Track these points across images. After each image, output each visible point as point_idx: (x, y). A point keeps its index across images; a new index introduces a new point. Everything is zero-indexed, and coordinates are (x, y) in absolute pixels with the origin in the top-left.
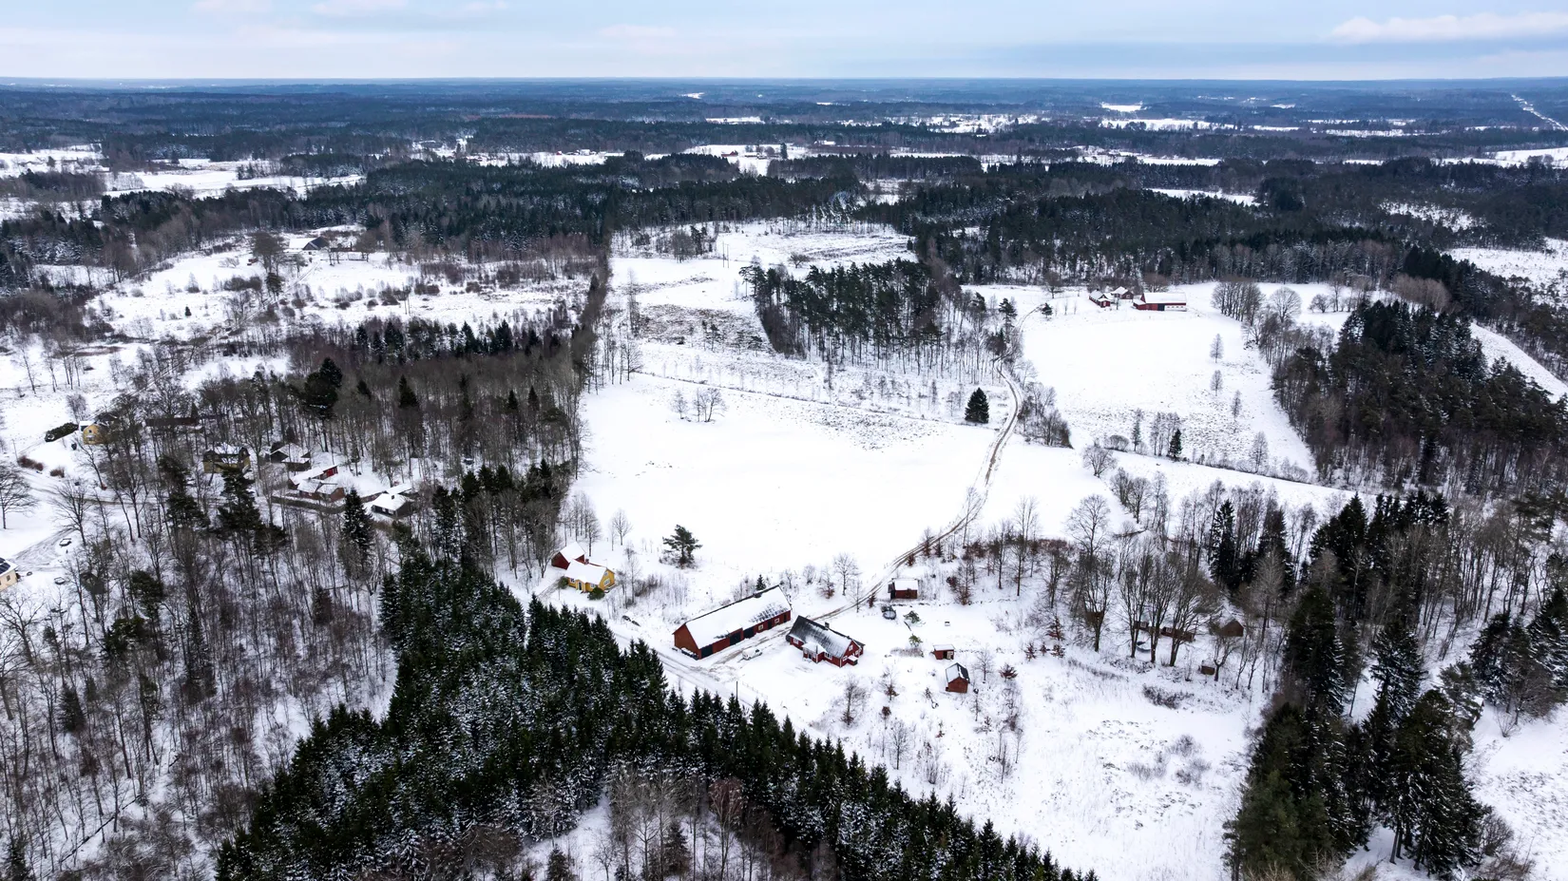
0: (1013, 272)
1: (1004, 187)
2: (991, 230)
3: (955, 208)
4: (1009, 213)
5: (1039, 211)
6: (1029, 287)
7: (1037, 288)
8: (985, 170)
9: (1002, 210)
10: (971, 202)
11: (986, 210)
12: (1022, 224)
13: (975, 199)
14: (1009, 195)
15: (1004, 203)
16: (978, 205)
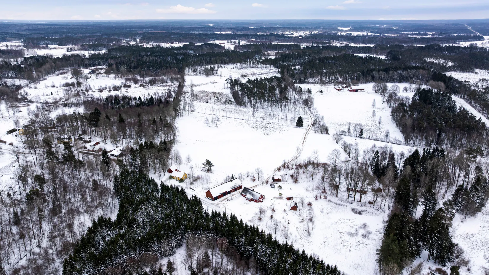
0: (311, 80)
1: (308, 53)
2: (303, 67)
3: (292, 60)
4: (309, 61)
5: (319, 61)
6: (316, 85)
7: (318, 85)
8: (302, 48)
9: (307, 61)
10: (297, 58)
11: (302, 61)
12: (313, 65)
13: (299, 57)
14: (309, 56)
15: (308, 59)
16: (300, 59)
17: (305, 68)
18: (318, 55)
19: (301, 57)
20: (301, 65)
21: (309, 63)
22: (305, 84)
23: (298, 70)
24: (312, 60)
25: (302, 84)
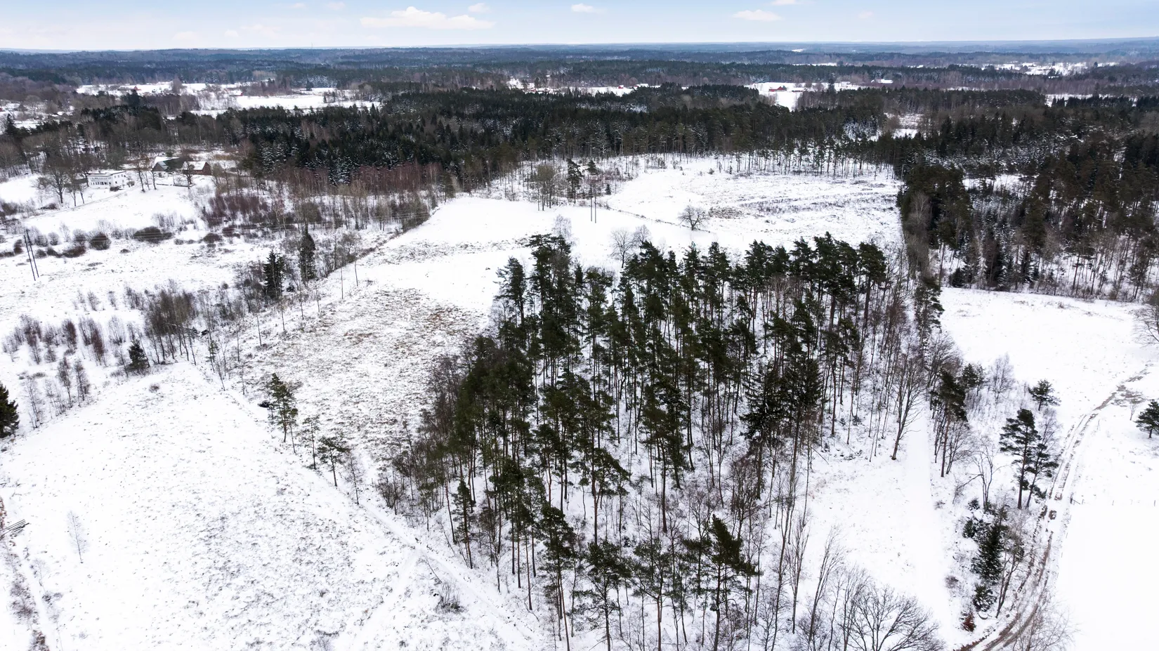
0: (1067, 267)
1: (1070, 121)
2: (1038, 182)
3: (990, 147)
4: (1073, 158)
5: (1127, 155)
6: (1099, 305)
7: (1115, 308)
8: (1050, 104)
9: (1062, 152)
10: (1015, 139)
11: (1037, 151)
12: (1093, 176)
13: (1023, 137)
14: (1076, 131)
15: (1066, 143)
16: (1023, 146)
17: (1043, 188)
18: (1123, 128)
19: (1033, 137)
20: (1027, 170)
21: (1070, 165)
22: (1026, 295)
23: (1005, 195)
24: (1092, 151)
25: (1004, 289)
